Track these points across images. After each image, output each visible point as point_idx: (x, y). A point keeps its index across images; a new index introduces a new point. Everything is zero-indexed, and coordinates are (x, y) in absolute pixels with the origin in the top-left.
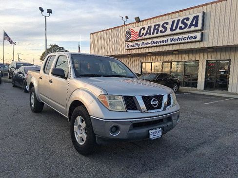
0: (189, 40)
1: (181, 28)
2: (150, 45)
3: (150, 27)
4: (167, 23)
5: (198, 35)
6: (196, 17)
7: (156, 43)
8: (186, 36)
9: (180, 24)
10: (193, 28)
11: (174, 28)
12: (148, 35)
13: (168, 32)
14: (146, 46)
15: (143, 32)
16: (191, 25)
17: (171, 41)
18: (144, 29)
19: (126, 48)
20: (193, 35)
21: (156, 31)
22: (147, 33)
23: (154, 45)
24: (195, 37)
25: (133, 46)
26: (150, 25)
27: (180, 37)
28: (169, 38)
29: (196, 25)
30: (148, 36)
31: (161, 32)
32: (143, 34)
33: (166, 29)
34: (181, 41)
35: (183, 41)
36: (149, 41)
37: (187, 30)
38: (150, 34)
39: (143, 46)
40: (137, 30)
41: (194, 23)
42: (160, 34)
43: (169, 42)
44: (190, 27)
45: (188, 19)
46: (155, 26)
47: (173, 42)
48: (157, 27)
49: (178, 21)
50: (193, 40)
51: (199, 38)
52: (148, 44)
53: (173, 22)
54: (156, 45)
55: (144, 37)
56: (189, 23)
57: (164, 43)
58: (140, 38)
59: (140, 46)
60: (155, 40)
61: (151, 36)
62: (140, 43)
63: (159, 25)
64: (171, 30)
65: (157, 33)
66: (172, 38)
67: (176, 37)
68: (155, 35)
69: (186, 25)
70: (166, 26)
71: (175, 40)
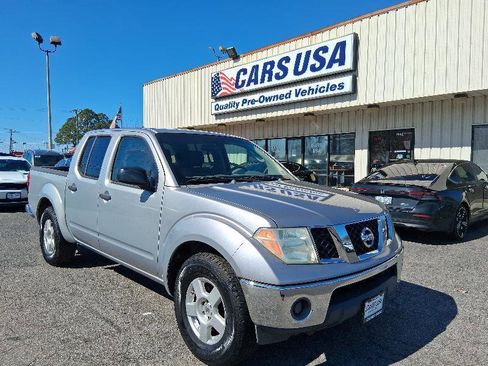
0: (330, 93)
1: (313, 68)
2: (257, 104)
3: (256, 68)
4: (287, 59)
5: (347, 80)
7: (270, 99)
8: (323, 83)
10: (336, 68)
11: (300, 69)
12: (252, 84)
14: (251, 106)
15: (243, 77)
17: (297, 95)
18: (245, 71)
19: (214, 112)
20: (336, 81)
22: (250, 81)
23: (265, 104)
24: (341, 86)
25: (227, 106)
26: (255, 64)
27: (313, 85)
28: (293, 89)
30: (253, 86)
31: (278, 77)
32: (243, 82)
34: (314, 96)
35: (319, 95)
36: (256, 97)
38: (256, 83)
39: (246, 106)
42: (275, 82)
43: (293, 98)
44: (330, 66)
45: (325, 49)
46: (265, 65)
47: (300, 98)
48: (269, 67)
50: (337, 92)
51: (348, 88)
52: (253, 102)
53: (299, 56)
54: (269, 103)
55: (245, 88)
56: (327, 56)
57: (284, 100)
58: (238, 91)
59: (240, 107)
60: (267, 94)
61: (259, 86)
62: (239, 100)
63: (272, 63)
64: (296, 73)
65: (270, 79)
66: (298, 88)
67: (305, 87)
68: (266, 84)
70: (286, 65)
71: (304, 93)
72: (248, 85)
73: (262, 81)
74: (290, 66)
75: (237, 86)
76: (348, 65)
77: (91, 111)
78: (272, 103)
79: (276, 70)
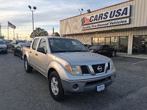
0: (122, 23)
1: (116, 16)
2: (97, 27)
3: (97, 16)
5: (128, 20)
6: (126, 9)
7: (101, 25)
8: (120, 20)
9: (116, 13)
10: (124, 16)
11: (112, 16)
12: (95, 21)
13: (108, 18)
14: (95, 27)
16: (123, 13)
17: (110, 24)
18: (93, 17)
19: (82, 29)
20: (124, 20)
21: (100, 18)
22: (95, 20)
23: (99, 27)
24: (126, 21)
25: (87, 28)
26: (97, 14)
27: (116, 21)
28: (109, 22)
29: (126, 14)
31: (104, 18)
32: (92, 20)
33: (107, 17)
34: (116, 24)
35: (118, 24)
36: (97, 24)
37: (120, 17)
39: (93, 27)
40: (89, 17)
41: (125, 12)
42: (103, 20)
43: (109, 25)
44: (122, 15)
45: (121, 10)
46: (100, 15)
47: (111, 25)
48: (101, 15)
49: (115, 11)
50: (124, 23)
51: (128, 22)
52: (95, 26)
53: (112, 12)
54: (101, 27)
55: (93, 22)
56: (121, 12)
57: (106, 26)
58: (90, 23)
59: (91, 28)
60: (100, 24)
61: (98, 21)
62: (91, 25)
63: (102, 14)
64: (110, 17)
66: (111, 22)
67: (113, 22)
68: (100, 20)
69: (119, 14)
70: (107, 15)
71: (113, 23)
72: (94, 21)
73: (99, 20)
74: (109, 15)
75: (90, 21)
76: (128, 15)
78: (102, 26)
79: (104, 16)
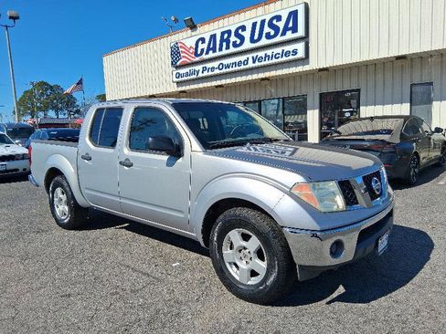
0: (285, 59)
1: (268, 36)
2: (217, 72)
3: (213, 37)
4: (243, 28)
5: (300, 47)
7: (228, 66)
8: (278, 50)
10: (289, 35)
11: (256, 37)
12: (211, 52)
14: (210, 73)
15: (201, 46)
17: (254, 62)
18: (203, 40)
19: (175, 80)
20: (290, 48)
22: (209, 49)
23: (224, 71)
24: (295, 52)
25: (187, 74)
26: (212, 33)
27: (269, 52)
28: (250, 56)
29: (295, 29)
31: (235, 45)
32: (202, 50)
33: (242, 39)
34: (271, 62)
35: (274, 61)
36: (215, 64)
37: (279, 39)
38: (214, 51)
39: (206, 74)
42: (232, 50)
43: (251, 64)
44: (284, 34)
45: (279, 18)
46: (223, 34)
47: (257, 64)
48: (226, 36)
50: (291, 57)
51: (301, 54)
52: (213, 69)
53: (254, 25)
54: (228, 70)
55: (204, 56)
56: (281, 25)
57: (243, 67)
58: (197, 59)
59: (200, 75)
60: (226, 62)
61: (218, 53)
62: (199, 68)
63: (229, 32)
64: (252, 40)
65: (228, 48)
66: (254, 55)
67: (261, 54)
68: (225, 52)
70: (243, 33)
71: (260, 59)
72: (207, 53)
73: (221, 49)
74: (247, 34)
75: (196, 55)
76: (301, 32)
77: (46, 84)
78: (231, 69)
79: (233, 38)
